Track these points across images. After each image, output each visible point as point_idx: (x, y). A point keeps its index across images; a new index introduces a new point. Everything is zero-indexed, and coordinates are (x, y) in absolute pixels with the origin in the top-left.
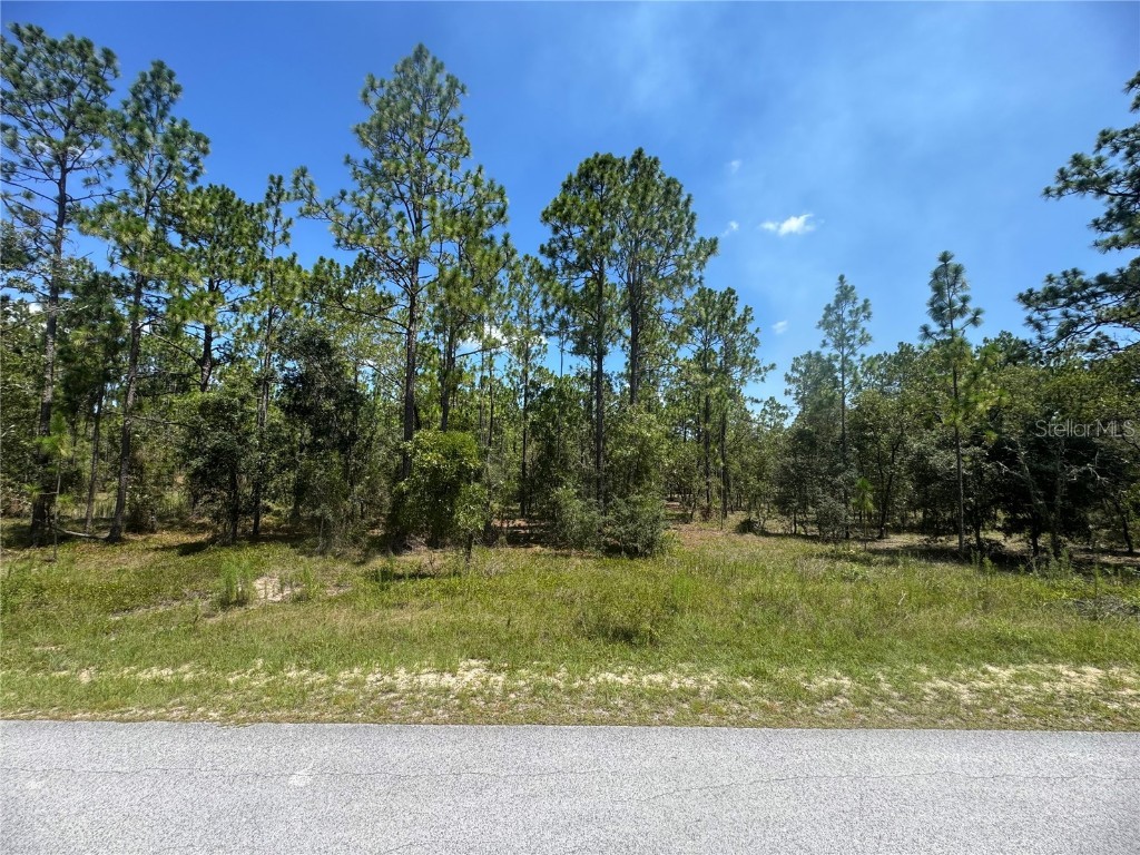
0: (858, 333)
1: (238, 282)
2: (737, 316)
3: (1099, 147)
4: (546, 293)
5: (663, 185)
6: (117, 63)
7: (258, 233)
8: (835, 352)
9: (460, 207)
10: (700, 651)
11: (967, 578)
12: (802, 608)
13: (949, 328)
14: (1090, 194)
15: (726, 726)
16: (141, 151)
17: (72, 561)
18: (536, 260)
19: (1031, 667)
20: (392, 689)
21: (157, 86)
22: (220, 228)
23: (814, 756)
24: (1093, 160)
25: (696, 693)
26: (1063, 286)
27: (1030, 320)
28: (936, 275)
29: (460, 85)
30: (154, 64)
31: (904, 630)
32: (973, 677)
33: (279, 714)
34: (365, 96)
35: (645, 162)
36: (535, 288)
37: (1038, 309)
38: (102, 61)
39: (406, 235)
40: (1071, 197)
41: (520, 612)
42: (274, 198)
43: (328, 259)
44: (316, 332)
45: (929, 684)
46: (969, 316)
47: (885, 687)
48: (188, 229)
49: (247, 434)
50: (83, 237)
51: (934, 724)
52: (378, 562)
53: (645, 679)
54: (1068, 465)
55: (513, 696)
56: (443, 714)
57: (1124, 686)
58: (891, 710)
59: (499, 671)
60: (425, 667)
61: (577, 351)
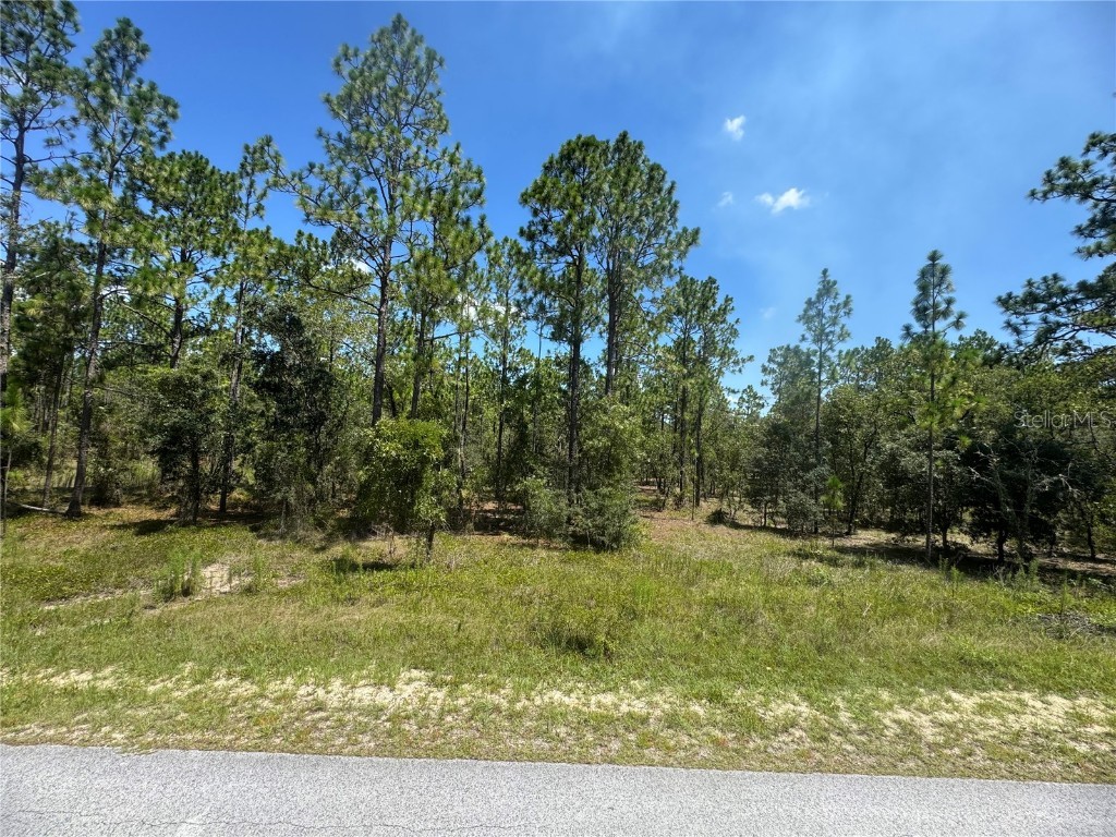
0: (837, 329)
1: (210, 253)
2: (718, 305)
3: (1088, 150)
4: (522, 278)
5: (646, 171)
6: (78, 17)
7: (232, 204)
8: (814, 347)
9: (436, 185)
10: (655, 668)
11: (933, 586)
12: (765, 617)
13: (930, 329)
14: (1075, 198)
15: (672, 765)
16: (105, 113)
17: (22, 538)
18: (515, 241)
19: (996, 695)
20: (320, 707)
21: (123, 43)
22: (193, 197)
23: (764, 810)
24: (1080, 163)
25: (644, 721)
26: (1041, 292)
27: (1009, 324)
28: (923, 274)
29: (438, 58)
30: (119, 21)
31: (867, 645)
32: (935, 706)
33: (189, 737)
34: (337, 64)
35: (629, 146)
36: (514, 271)
37: (1015, 313)
38: (61, 14)
39: (377, 212)
40: (1056, 201)
41: (474, 613)
42: (249, 169)
43: (306, 234)
44: (289, 308)
45: (889, 713)
46: (952, 319)
47: (844, 717)
48: (159, 196)
49: (211, 412)
50: (41, 201)
51: (893, 769)
52: (339, 549)
53: (593, 699)
54: (1040, 474)
55: (449, 719)
56: (369, 742)
57: (1090, 721)
58: (849, 748)
59: (440, 685)
60: (363, 678)
61: (555, 337)
